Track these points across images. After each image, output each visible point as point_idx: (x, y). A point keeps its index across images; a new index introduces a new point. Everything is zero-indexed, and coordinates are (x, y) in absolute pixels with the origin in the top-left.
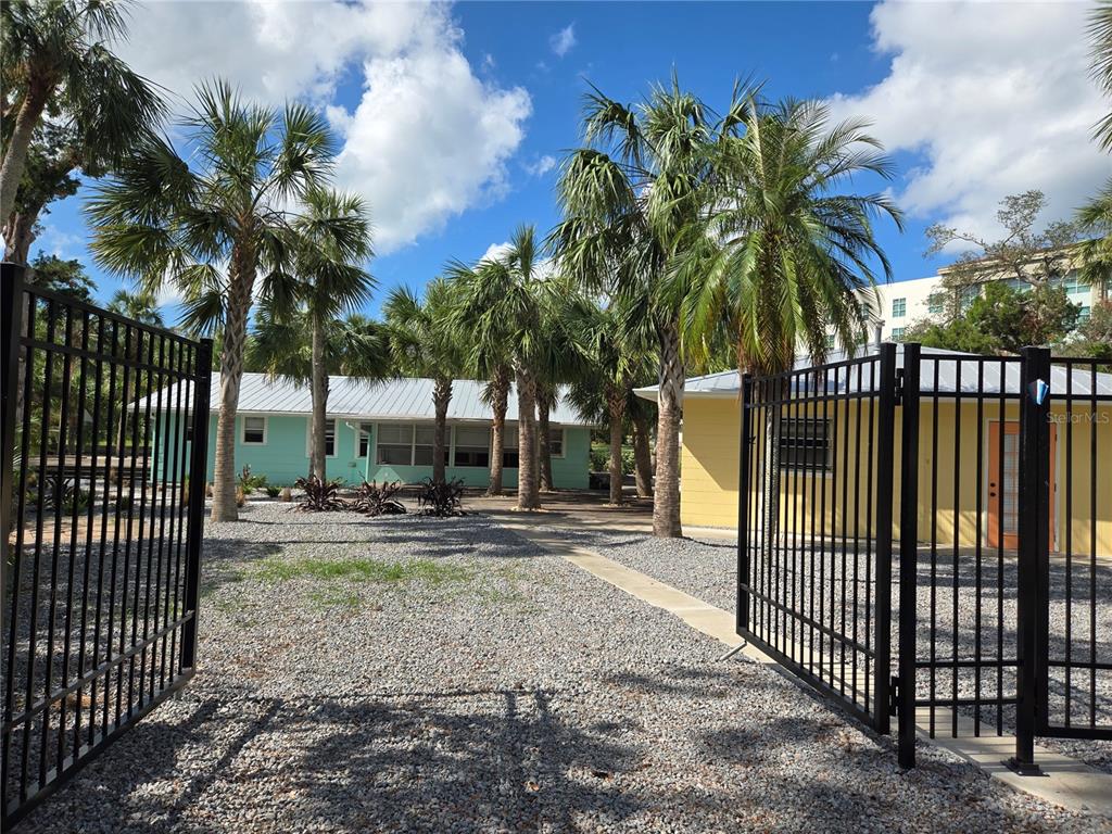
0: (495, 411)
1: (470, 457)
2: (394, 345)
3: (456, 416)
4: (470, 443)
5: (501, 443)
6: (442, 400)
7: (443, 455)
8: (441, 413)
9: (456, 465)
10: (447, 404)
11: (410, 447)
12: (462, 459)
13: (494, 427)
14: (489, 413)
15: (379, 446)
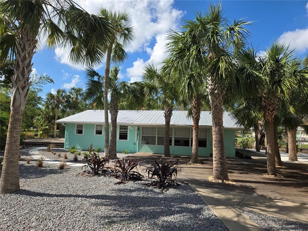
0: (194, 120)
1: (181, 142)
2: (145, 89)
3: (175, 124)
4: (181, 135)
5: (197, 136)
6: (168, 116)
7: (169, 141)
8: (168, 122)
9: (175, 145)
10: (170, 117)
11: (155, 137)
12: (178, 142)
13: (193, 128)
14: (190, 122)
15: (142, 136)
